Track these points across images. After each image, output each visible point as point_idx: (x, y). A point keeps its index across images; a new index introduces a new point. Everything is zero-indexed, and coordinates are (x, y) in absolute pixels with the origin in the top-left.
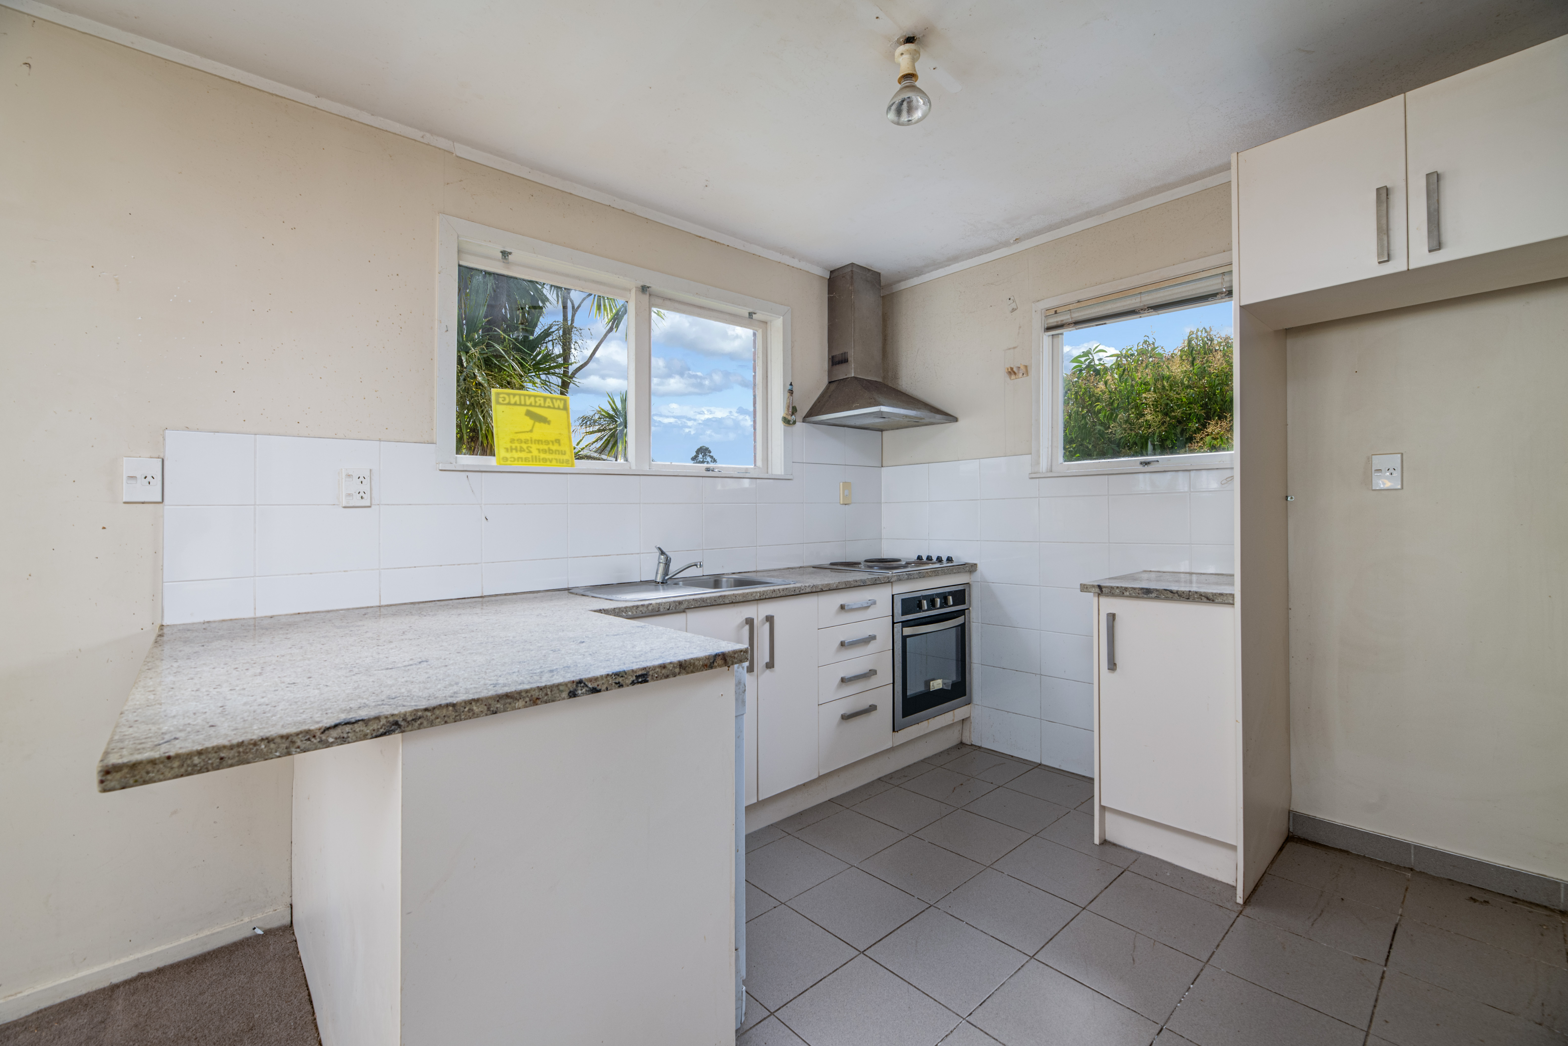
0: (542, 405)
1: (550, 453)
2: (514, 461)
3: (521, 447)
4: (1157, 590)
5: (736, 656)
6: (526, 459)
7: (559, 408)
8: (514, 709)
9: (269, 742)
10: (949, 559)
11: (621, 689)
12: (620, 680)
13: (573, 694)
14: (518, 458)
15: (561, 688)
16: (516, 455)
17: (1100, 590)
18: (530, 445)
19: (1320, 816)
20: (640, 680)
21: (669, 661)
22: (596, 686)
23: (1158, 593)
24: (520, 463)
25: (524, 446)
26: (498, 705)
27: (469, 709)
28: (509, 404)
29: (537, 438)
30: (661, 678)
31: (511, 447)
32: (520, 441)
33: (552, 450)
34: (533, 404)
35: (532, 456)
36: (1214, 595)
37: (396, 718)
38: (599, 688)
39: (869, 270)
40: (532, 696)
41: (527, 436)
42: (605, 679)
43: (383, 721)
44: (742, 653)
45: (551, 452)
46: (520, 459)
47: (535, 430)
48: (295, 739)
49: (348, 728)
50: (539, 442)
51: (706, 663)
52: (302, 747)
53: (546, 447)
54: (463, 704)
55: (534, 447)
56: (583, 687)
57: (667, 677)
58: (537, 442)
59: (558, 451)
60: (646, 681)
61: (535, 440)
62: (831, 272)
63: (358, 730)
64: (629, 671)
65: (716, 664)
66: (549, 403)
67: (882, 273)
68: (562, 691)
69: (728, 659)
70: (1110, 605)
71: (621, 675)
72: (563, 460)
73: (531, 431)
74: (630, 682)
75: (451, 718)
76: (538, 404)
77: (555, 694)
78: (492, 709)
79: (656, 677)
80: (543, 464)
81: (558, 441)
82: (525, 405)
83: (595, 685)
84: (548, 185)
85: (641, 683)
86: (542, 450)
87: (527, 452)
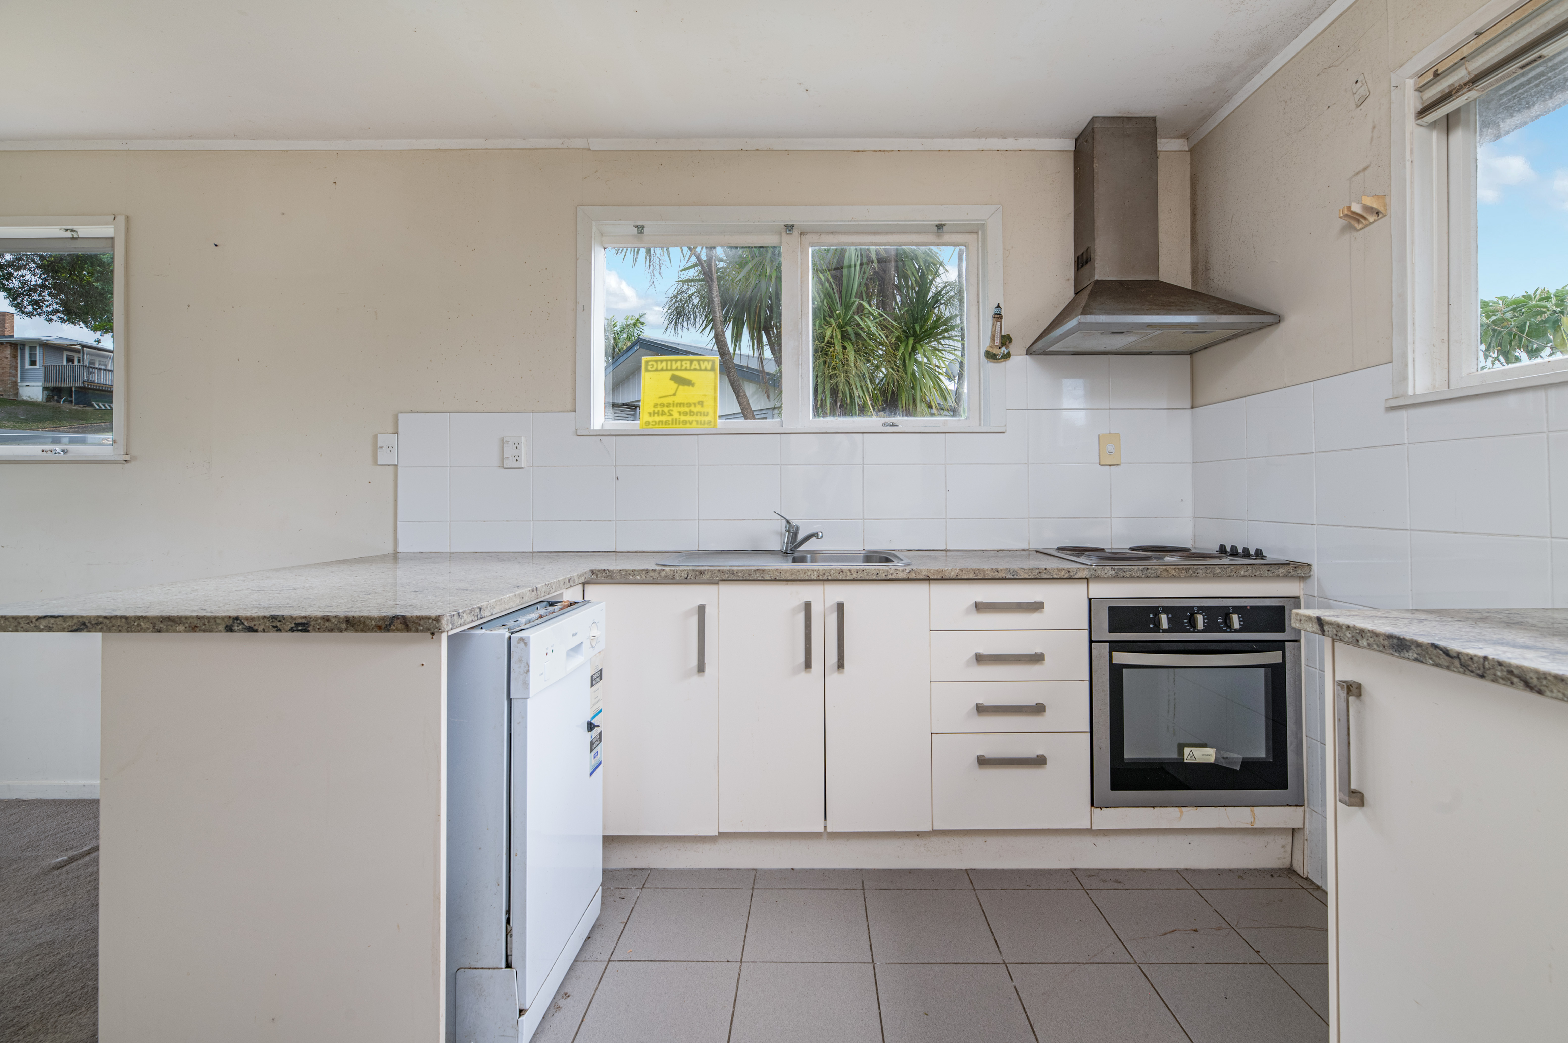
0: (688, 368)
1: (690, 415)
2: (655, 425)
3: (663, 411)
4: (1419, 645)
5: (422, 622)
6: (667, 423)
7: (706, 370)
8: (175, 631)
9: (5, 619)
10: (1257, 554)
11: (279, 634)
12: (278, 624)
13: (229, 629)
14: (659, 422)
15: (218, 621)
16: (657, 418)
17: (1321, 629)
18: (671, 408)
20: (300, 628)
21: (334, 614)
22: (253, 626)
23: (1419, 650)
24: (661, 426)
25: (666, 409)
26: (162, 625)
27: (138, 624)
28: (656, 370)
29: (680, 401)
30: (324, 631)
31: (654, 411)
32: (663, 405)
33: (693, 412)
34: (679, 368)
35: (673, 419)
37: (84, 620)
38: (256, 628)
39: (1129, 119)
40: (191, 623)
41: (670, 400)
42: (262, 621)
43: (75, 621)
44: (430, 621)
45: (692, 414)
46: (661, 423)
47: (677, 393)
48: (20, 621)
49: (52, 620)
50: (680, 404)
51: (380, 623)
52: (25, 627)
53: (687, 409)
54: (133, 619)
55: (676, 410)
56: (239, 623)
57: (331, 630)
58: (678, 405)
59: (700, 413)
60: (306, 631)
61: (677, 404)
62: (1076, 139)
63: (58, 623)
64: (287, 617)
65: (392, 627)
66: (695, 365)
67: (1158, 115)
68: (219, 624)
69: (410, 625)
71: (278, 620)
72: (704, 421)
73: (674, 395)
74: (289, 628)
75: (124, 628)
76: (683, 368)
77: (212, 625)
78: (156, 628)
79: (319, 629)
80: (682, 426)
81: (701, 403)
82: (671, 370)
83: (252, 624)
84: (675, 149)
85: (301, 631)
86: (683, 413)
87: (668, 416)
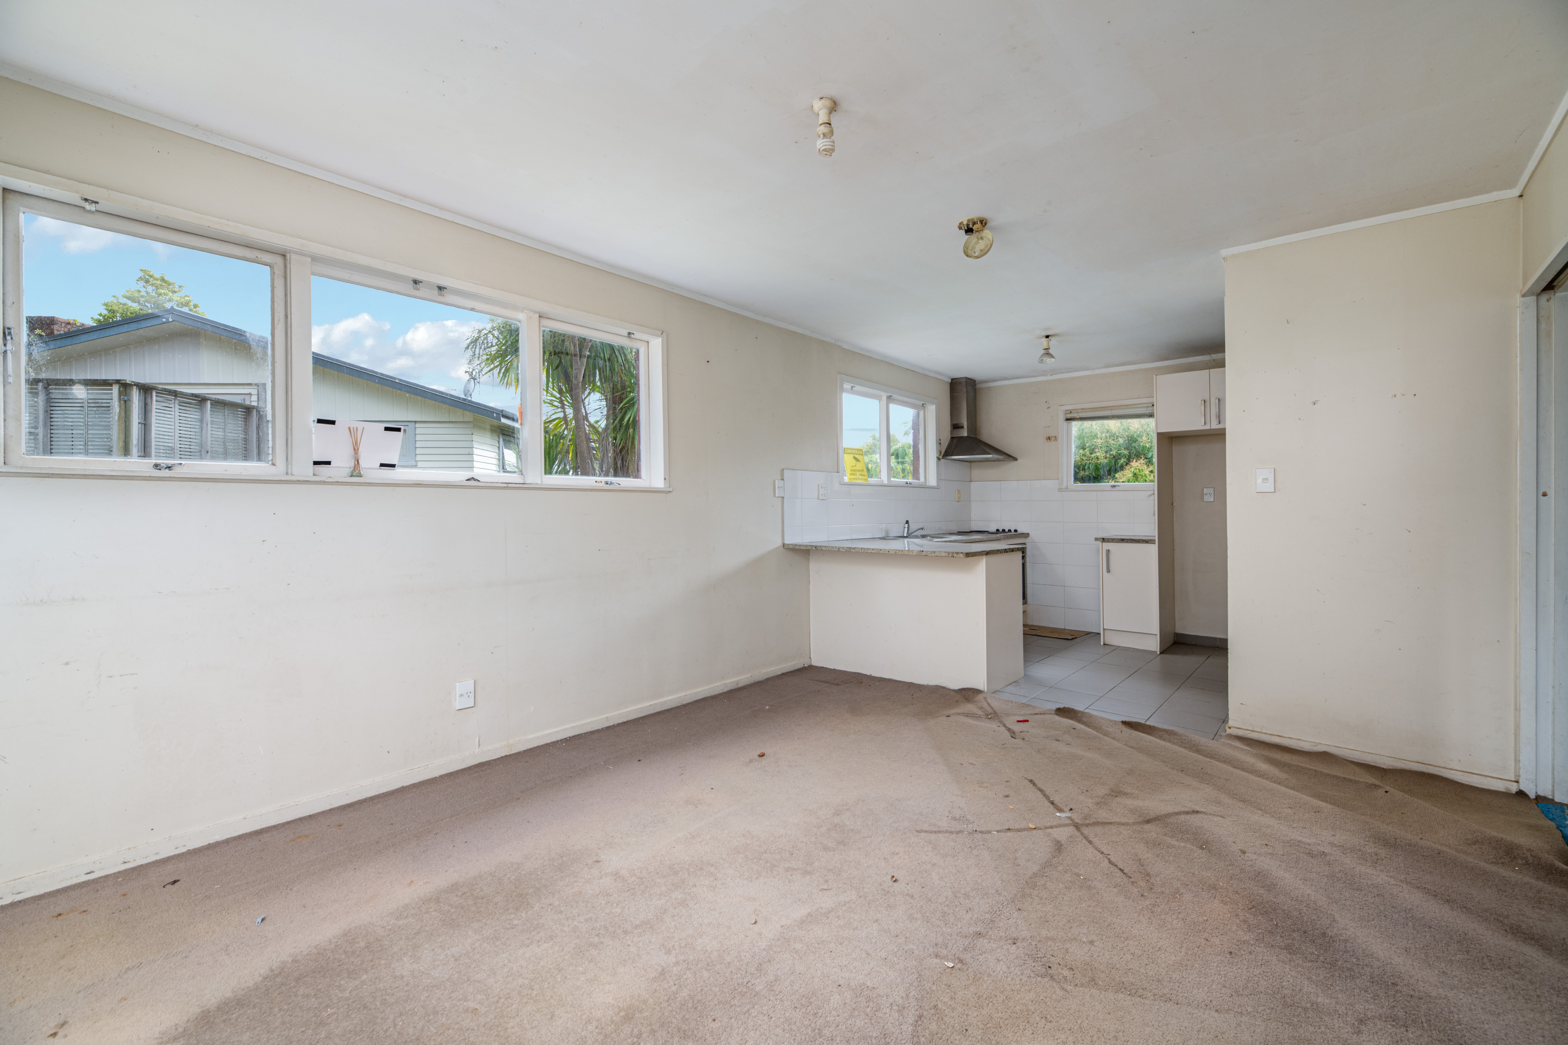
2: (853, 480)
6: (856, 479)
10: (1016, 531)
17: (1104, 540)
18: (856, 472)
19: (1186, 633)
23: (1125, 540)
25: (854, 472)
28: (848, 453)
29: (857, 469)
31: (851, 473)
32: (853, 470)
33: (862, 474)
36: (1148, 540)
39: (972, 380)
50: (858, 471)
53: (860, 473)
55: (858, 473)
59: (864, 475)
62: (952, 379)
70: (1107, 546)
72: (865, 479)
73: (855, 466)
81: (863, 470)
82: (852, 453)
87: (856, 476)
